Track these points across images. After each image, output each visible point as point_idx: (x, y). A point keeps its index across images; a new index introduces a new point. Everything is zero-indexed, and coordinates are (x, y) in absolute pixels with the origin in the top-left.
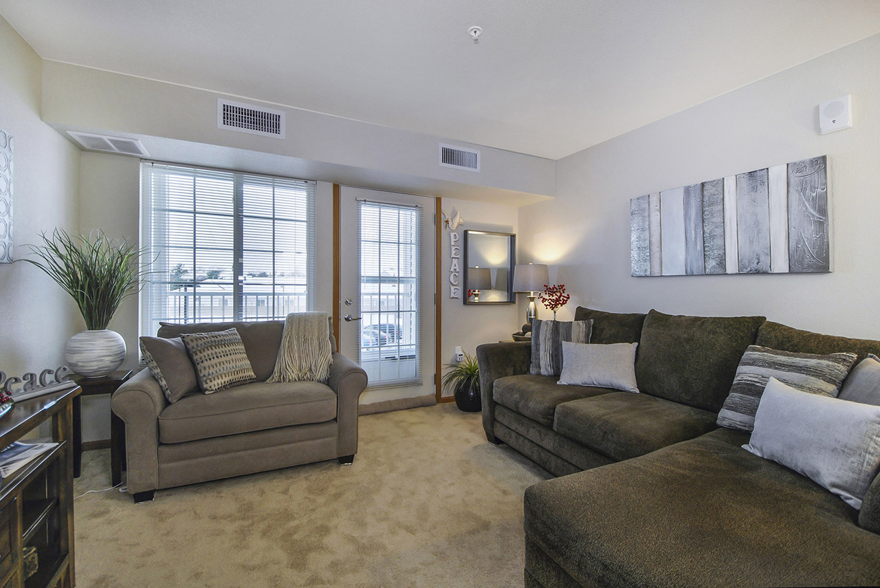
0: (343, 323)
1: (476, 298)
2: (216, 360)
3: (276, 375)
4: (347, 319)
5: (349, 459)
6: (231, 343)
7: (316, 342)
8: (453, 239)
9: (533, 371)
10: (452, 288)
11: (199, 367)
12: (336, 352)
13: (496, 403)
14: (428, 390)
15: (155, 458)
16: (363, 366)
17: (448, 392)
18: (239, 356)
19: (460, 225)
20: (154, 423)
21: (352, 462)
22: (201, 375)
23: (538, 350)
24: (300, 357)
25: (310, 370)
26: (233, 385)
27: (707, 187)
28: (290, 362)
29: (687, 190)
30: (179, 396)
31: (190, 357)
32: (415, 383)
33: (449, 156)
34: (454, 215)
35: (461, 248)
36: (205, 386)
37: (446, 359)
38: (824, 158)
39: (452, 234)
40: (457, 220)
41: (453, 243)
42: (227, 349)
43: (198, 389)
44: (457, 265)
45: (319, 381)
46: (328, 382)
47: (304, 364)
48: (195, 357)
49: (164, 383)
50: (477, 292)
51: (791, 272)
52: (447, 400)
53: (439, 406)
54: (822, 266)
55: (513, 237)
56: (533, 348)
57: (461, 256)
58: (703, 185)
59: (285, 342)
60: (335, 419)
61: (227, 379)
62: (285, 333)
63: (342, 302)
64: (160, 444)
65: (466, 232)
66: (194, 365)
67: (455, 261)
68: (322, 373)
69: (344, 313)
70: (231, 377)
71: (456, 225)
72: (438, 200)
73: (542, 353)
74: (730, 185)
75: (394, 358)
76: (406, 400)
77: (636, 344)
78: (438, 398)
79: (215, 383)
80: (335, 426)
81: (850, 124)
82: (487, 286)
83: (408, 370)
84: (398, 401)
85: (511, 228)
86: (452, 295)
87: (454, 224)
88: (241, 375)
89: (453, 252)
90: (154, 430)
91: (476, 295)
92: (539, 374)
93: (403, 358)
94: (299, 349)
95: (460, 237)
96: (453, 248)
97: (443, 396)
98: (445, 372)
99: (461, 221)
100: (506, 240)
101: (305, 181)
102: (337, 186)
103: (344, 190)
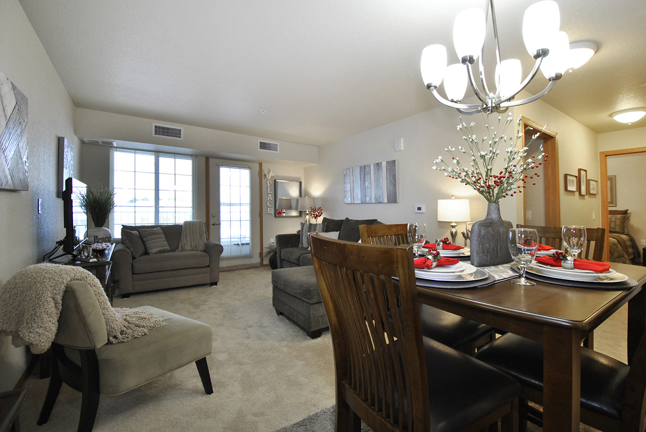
0: (211, 226)
1: (284, 214)
2: (153, 241)
3: (180, 249)
4: (213, 224)
5: (216, 284)
6: (159, 234)
7: (198, 234)
8: (268, 184)
9: (300, 246)
10: (269, 209)
11: (146, 243)
12: (208, 239)
13: (283, 260)
14: (256, 260)
15: (131, 279)
16: (222, 244)
17: (266, 261)
18: (163, 239)
19: (272, 177)
20: (131, 265)
21: (216, 285)
22: (148, 247)
23: (302, 236)
24: (191, 241)
25: (196, 246)
26: (161, 252)
27: (366, 167)
28: (187, 243)
29: (361, 167)
30: (139, 255)
31: (142, 239)
32: (249, 257)
33: (263, 146)
34: (269, 172)
35: (273, 188)
36: (149, 251)
37: (266, 245)
38: (395, 160)
39: (268, 182)
40: (271, 174)
41: (268, 186)
42: (158, 236)
43: (146, 253)
44: (271, 197)
45: (201, 251)
46: (205, 251)
47: (193, 244)
48: (144, 239)
49: (132, 249)
50: (284, 211)
51: (388, 203)
52: (266, 265)
53: (261, 268)
54: (395, 201)
55: (301, 183)
56: (301, 236)
57: (273, 192)
58: (365, 166)
59: (183, 234)
60: (208, 266)
61: (158, 249)
62: (183, 230)
63: (211, 216)
64: (133, 274)
65: (275, 180)
66: (144, 243)
67: (270, 195)
68: (202, 247)
69: (212, 222)
70: (160, 248)
71: (270, 177)
72: (261, 164)
73: (304, 238)
74: (372, 167)
75: (238, 244)
76: (244, 265)
77: (339, 232)
78: (262, 265)
79: (154, 250)
80: (208, 269)
81: (402, 149)
82: (290, 208)
83: (246, 250)
84: (240, 265)
85: (300, 178)
86: (268, 212)
87: (269, 177)
88: (164, 248)
89: (269, 191)
90: (131, 268)
91: (284, 213)
92: (303, 247)
93: (242, 244)
94: (190, 237)
95: (272, 183)
96: (269, 189)
97: (264, 263)
98: (265, 251)
99: (273, 175)
100: (298, 184)
101: (192, 156)
102: (207, 159)
103: (211, 161)
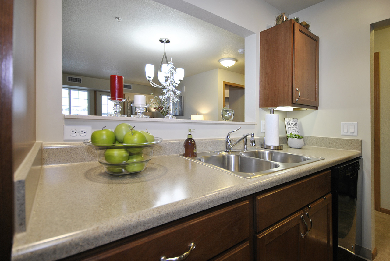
19: (130, 101)
34: (129, 99)
38: (182, 96)
39: (128, 103)
41: (128, 105)
67: (129, 110)
71: (129, 101)
72: (124, 95)
81: (185, 91)
89: (128, 108)
95: (130, 104)
96: (128, 107)
99: (131, 100)
101: (87, 90)
102: (95, 92)
103: (97, 93)
